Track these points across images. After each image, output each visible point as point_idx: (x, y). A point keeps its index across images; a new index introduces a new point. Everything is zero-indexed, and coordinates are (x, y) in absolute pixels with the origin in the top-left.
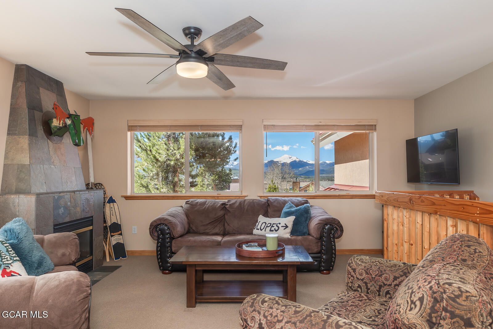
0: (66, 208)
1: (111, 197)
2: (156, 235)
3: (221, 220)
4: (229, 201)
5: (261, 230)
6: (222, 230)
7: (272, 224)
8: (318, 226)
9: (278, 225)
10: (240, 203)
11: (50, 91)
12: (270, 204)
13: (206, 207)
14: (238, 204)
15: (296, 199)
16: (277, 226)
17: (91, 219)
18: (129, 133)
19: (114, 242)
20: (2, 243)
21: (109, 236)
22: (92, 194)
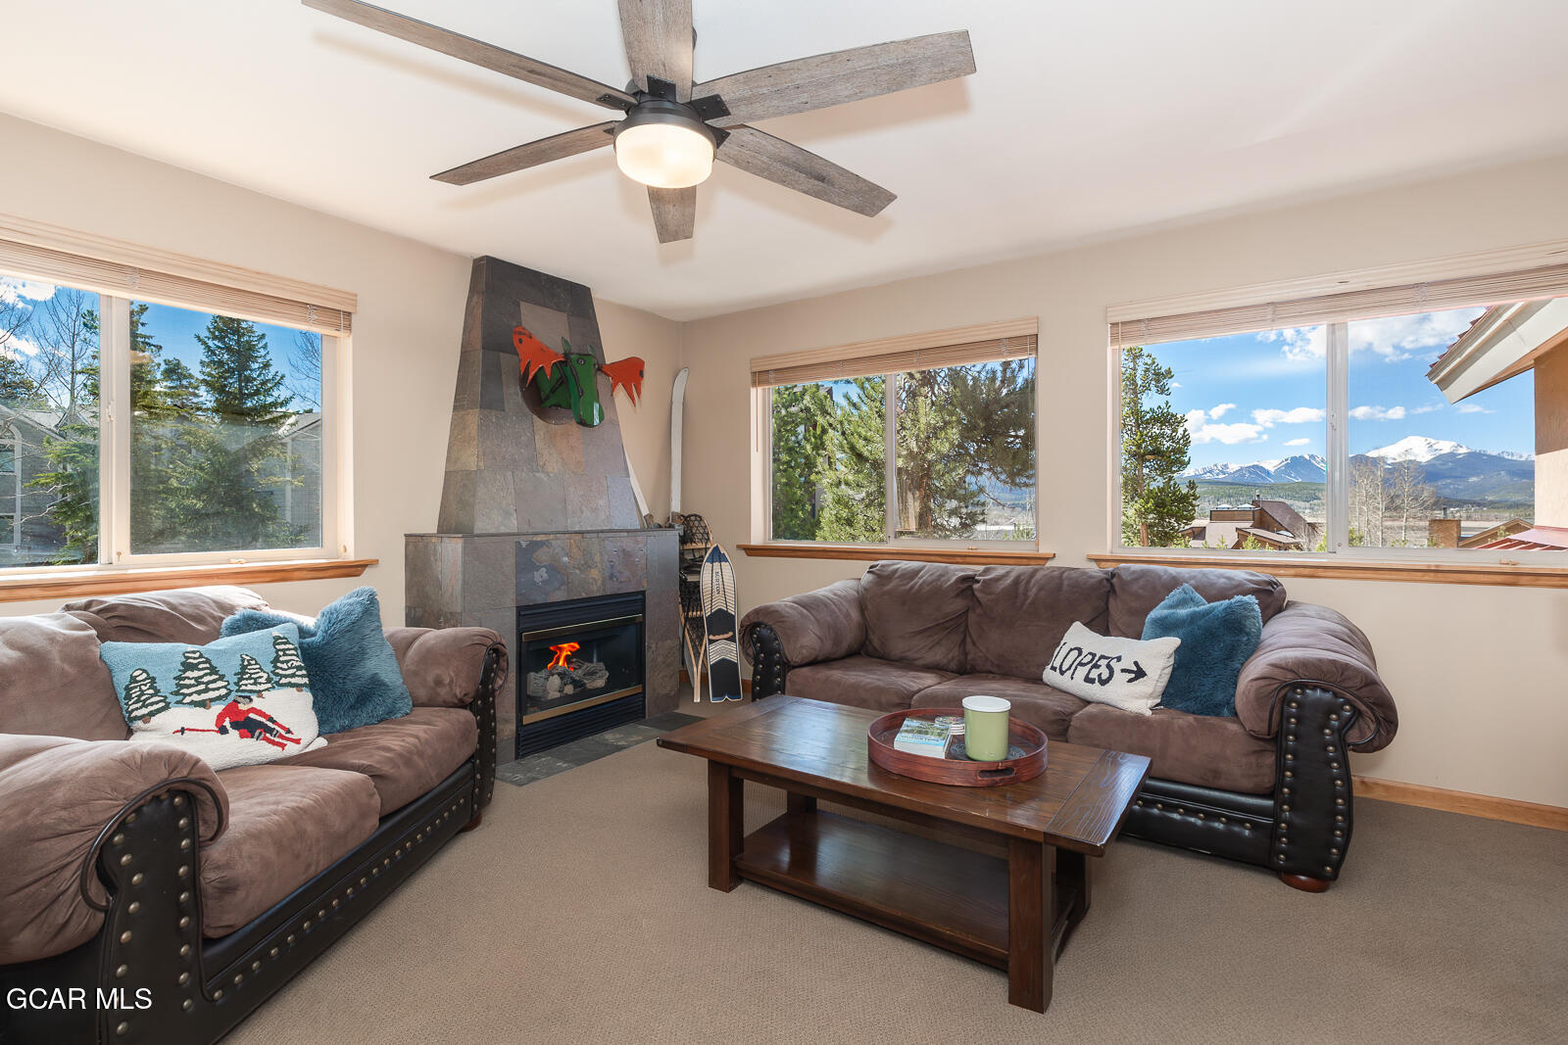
0: (554, 569)
1: (716, 548)
2: (751, 653)
3: (956, 625)
4: (986, 571)
5: (1062, 673)
6: (953, 658)
7: (1097, 658)
8: (1261, 687)
9: (1113, 663)
10: (1017, 581)
11: (552, 308)
12: (1117, 589)
13: (916, 583)
14: (1009, 580)
15: (1222, 576)
16: (1109, 666)
17: (640, 597)
18: (753, 391)
19: (713, 659)
20: (276, 640)
21: (706, 640)
22: (639, 539)
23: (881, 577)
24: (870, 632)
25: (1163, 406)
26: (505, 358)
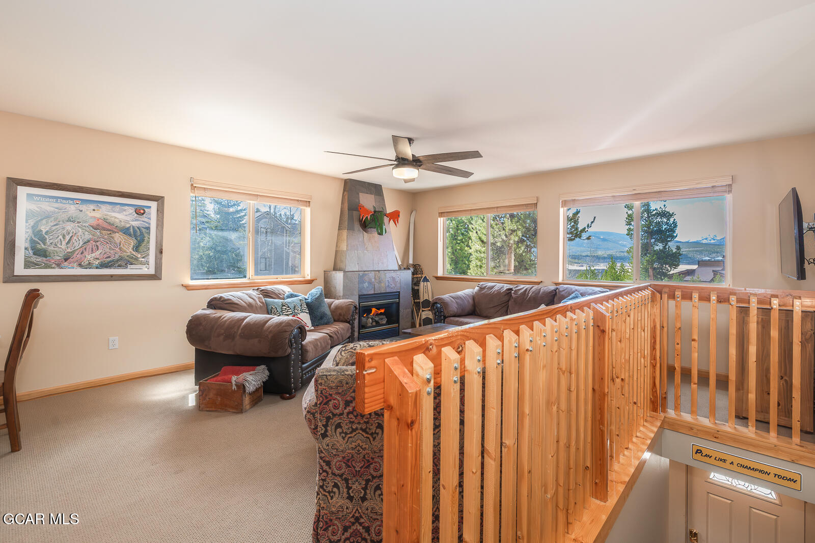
0: (370, 283)
1: (425, 277)
2: (434, 312)
3: (505, 305)
4: (516, 287)
11: (369, 194)
12: (557, 294)
13: (493, 291)
14: (523, 290)
17: (398, 293)
18: (439, 219)
19: (424, 317)
20: (300, 300)
21: (421, 311)
22: (398, 273)
23: (481, 289)
24: (476, 308)
25: (663, 207)
26: (355, 213)
